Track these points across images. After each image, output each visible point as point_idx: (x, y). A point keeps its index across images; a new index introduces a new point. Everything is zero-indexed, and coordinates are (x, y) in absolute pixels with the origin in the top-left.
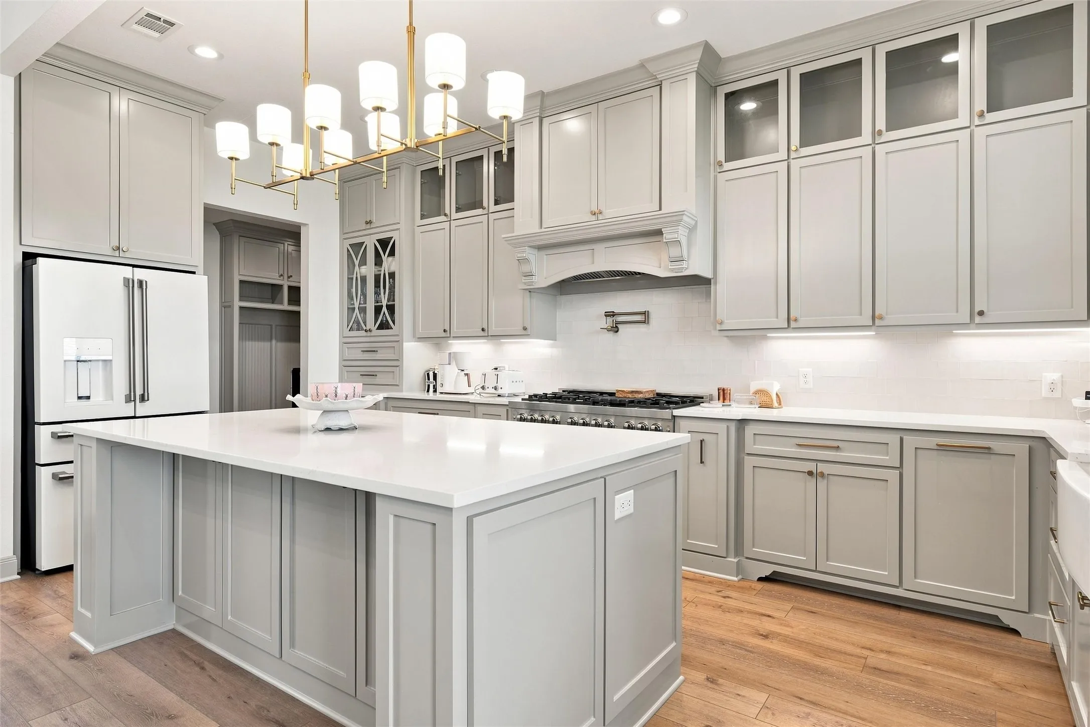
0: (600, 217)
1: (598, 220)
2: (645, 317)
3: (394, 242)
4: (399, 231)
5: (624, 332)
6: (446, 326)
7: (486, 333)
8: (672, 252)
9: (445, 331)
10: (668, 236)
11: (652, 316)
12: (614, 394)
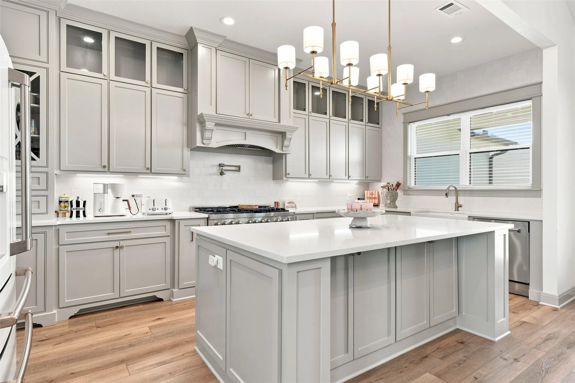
0: (251, 117)
1: (249, 119)
2: (238, 169)
3: (38, 78)
4: (47, 69)
5: (228, 175)
6: (105, 163)
7: (150, 171)
8: (286, 143)
9: (104, 167)
10: (288, 136)
11: (242, 168)
12: (237, 207)
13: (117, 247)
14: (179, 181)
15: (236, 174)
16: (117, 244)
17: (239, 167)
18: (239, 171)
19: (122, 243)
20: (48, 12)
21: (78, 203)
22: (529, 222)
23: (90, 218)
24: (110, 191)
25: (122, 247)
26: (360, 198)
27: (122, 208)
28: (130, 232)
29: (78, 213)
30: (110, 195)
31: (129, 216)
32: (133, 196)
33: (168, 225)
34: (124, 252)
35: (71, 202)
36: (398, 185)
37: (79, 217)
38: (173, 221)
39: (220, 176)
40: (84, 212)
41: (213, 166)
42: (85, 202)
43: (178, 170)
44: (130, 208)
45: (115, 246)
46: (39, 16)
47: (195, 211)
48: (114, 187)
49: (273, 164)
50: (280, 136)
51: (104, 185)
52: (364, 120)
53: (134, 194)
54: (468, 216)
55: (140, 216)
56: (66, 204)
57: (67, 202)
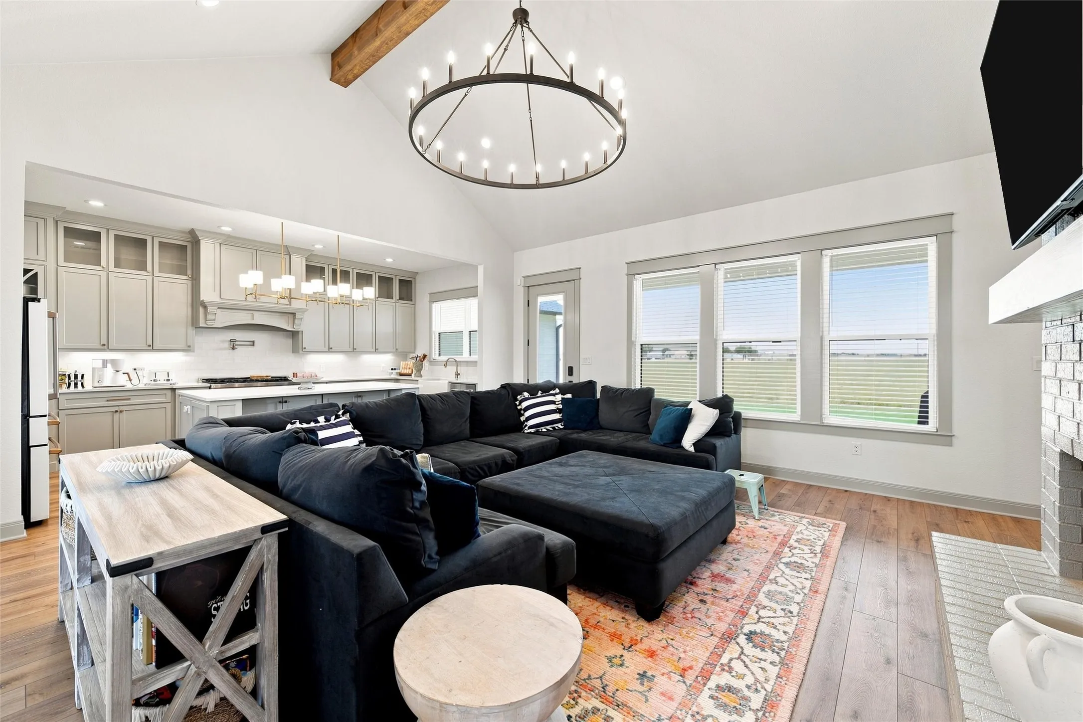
0: (258, 301)
1: (256, 302)
2: (253, 343)
3: (36, 274)
4: (45, 267)
5: (240, 349)
6: (104, 341)
7: (151, 348)
8: (296, 322)
9: (104, 345)
10: (298, 316)
11: (256, 343)
12: (249, 378)
13: (116, 411)
14: (186, 356)
15: (251, 348)
16: (117, 409)
17: (253, 342)
18: (253, 345)
19: (121, 408)
20: (45, 220)
21: (76, 376)
22: (475, 385)
23: (88, 387)
24: (109, 365)
25: (121, 412)
26: (394, 368)
27: (122, 380)
28: (130, 399)
29: (76, 384)
30: (110, 369)
31: (129, 386)
32: (135, 369)
33: (169, 393)
34: (124, 416)
35: (69, 376)
36: (425, 356)
37: (77, 387)
38: (173, 390)
39: (231, 351)
40: (82, 384)
41: (223, 341)
42: (83, 376)
43: (183, 346)
44: (130, 380)
45: (114, 410)
46: (37, 223)
47: (203, 382)
48: (114, 362)
49: (293, 338)
50: (292, 315)
51: (104, 360)
52: (394, 298)
53: (135, 367)
54: (447, 382)
55: (141, 386)
56: (63, 377)
57: (65, 375)
